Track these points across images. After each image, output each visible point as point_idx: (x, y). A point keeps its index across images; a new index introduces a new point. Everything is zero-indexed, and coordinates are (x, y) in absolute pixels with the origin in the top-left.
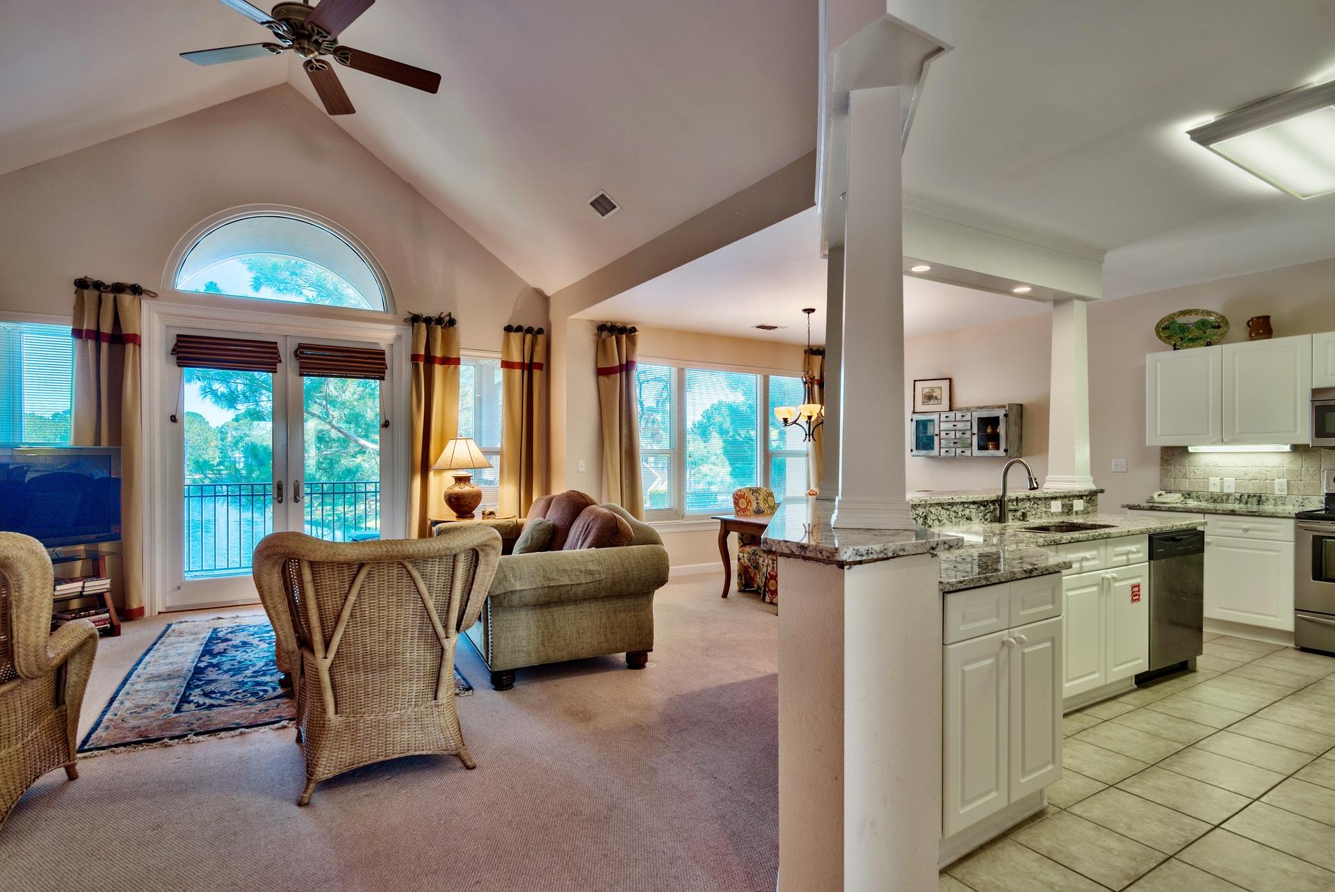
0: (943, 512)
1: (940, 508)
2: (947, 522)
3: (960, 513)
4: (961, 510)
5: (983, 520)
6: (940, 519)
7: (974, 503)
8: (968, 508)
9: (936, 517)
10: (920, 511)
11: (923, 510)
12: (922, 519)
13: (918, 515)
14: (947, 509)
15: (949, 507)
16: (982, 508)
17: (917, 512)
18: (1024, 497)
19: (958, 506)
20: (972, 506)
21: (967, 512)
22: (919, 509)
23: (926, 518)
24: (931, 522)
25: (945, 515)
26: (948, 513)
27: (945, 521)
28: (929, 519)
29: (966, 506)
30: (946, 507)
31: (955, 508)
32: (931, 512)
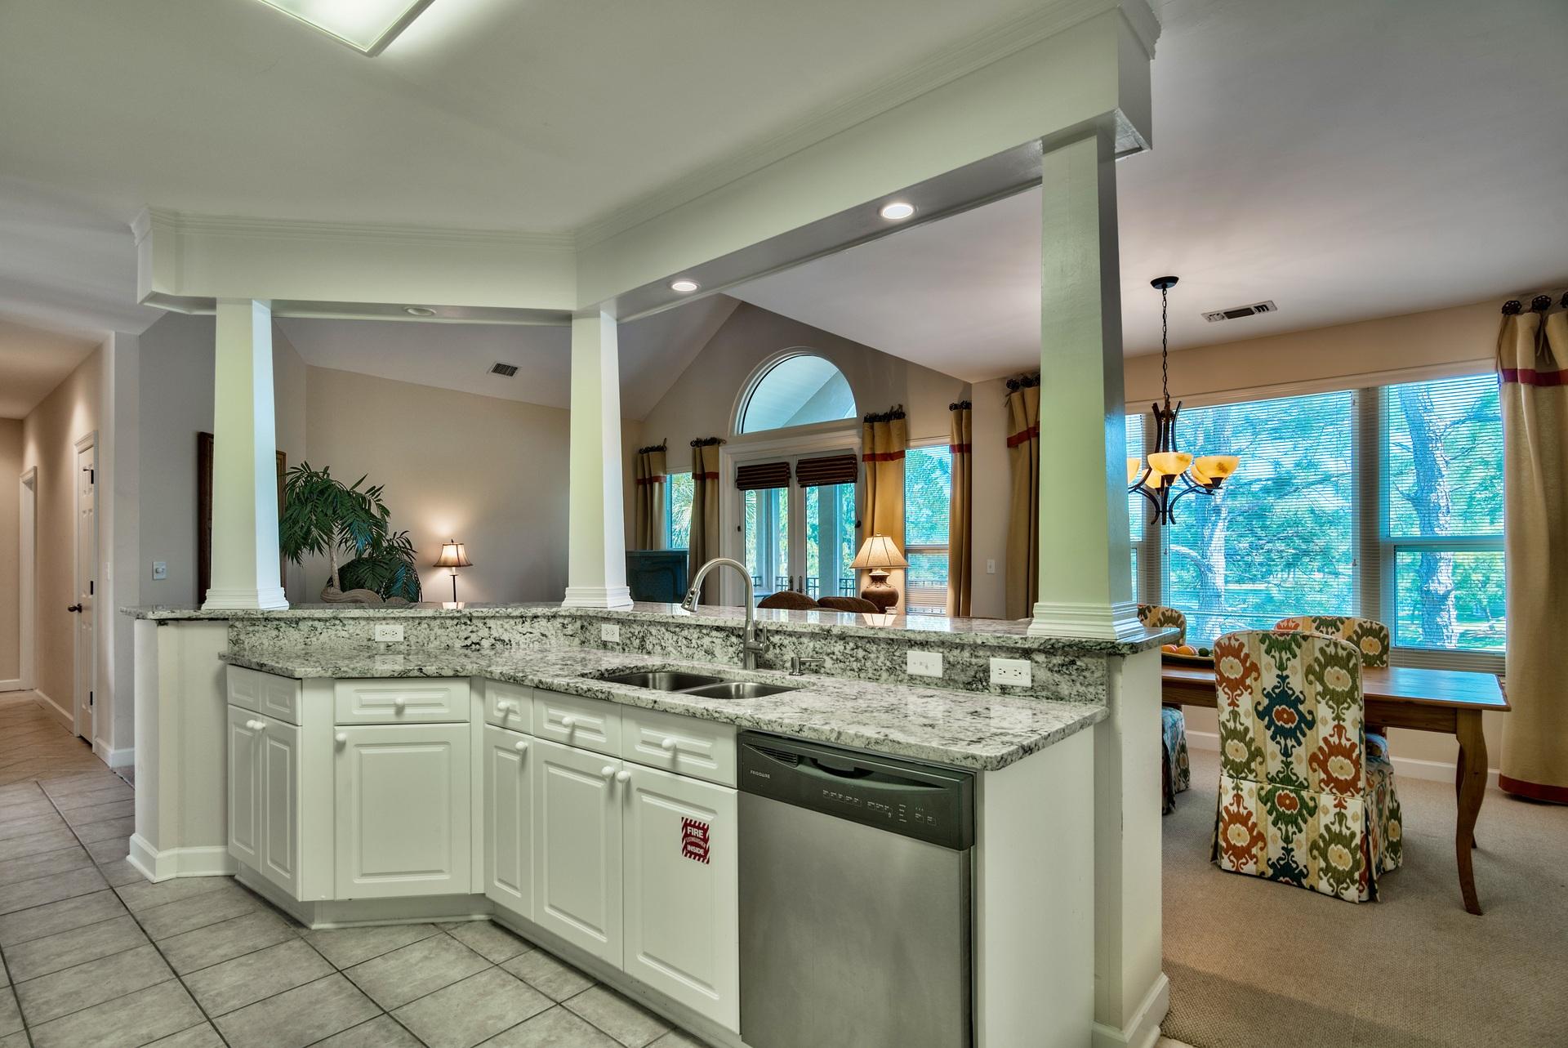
0: (668, 635)
1: (663, 629)
2: (674, 652)
3: (693, 641)
4: (696, 636)
5: (736, 659)
6: (663, 644)
7: (718, 629)
8: (708, 635)
9: (658, 641)
10: (636, 629)
11: (639, 628)
12: (638, 641)
13: (633, 634)
14: (674, 633)
15: (677, 629)
16: (734, 639)
17: (632, 630)
18: (817, 631)
19: (691, 630)
20: (714, 633)
21: (706, 641)
22: (634, 626)
23: (643, 639)
24: (651, 647)
25: (671, 641)
26: (675, 639)
27: (671, 649)
28: (648, 642)
29: (704, 631)
30: (673, 629)
31: (685, 633)
32: (650, 633)
